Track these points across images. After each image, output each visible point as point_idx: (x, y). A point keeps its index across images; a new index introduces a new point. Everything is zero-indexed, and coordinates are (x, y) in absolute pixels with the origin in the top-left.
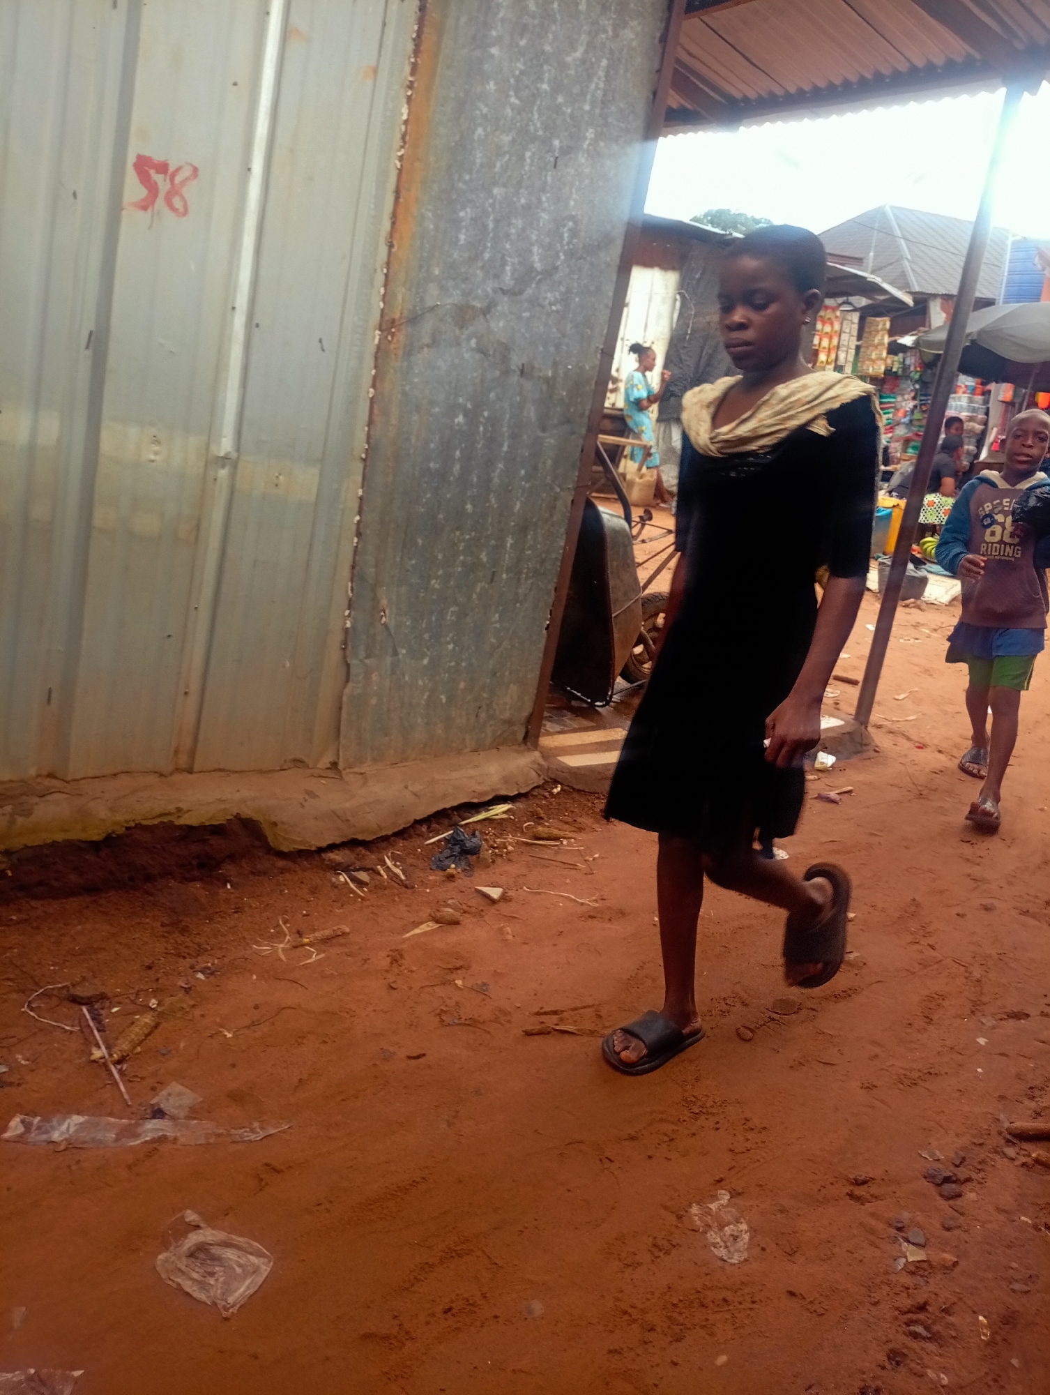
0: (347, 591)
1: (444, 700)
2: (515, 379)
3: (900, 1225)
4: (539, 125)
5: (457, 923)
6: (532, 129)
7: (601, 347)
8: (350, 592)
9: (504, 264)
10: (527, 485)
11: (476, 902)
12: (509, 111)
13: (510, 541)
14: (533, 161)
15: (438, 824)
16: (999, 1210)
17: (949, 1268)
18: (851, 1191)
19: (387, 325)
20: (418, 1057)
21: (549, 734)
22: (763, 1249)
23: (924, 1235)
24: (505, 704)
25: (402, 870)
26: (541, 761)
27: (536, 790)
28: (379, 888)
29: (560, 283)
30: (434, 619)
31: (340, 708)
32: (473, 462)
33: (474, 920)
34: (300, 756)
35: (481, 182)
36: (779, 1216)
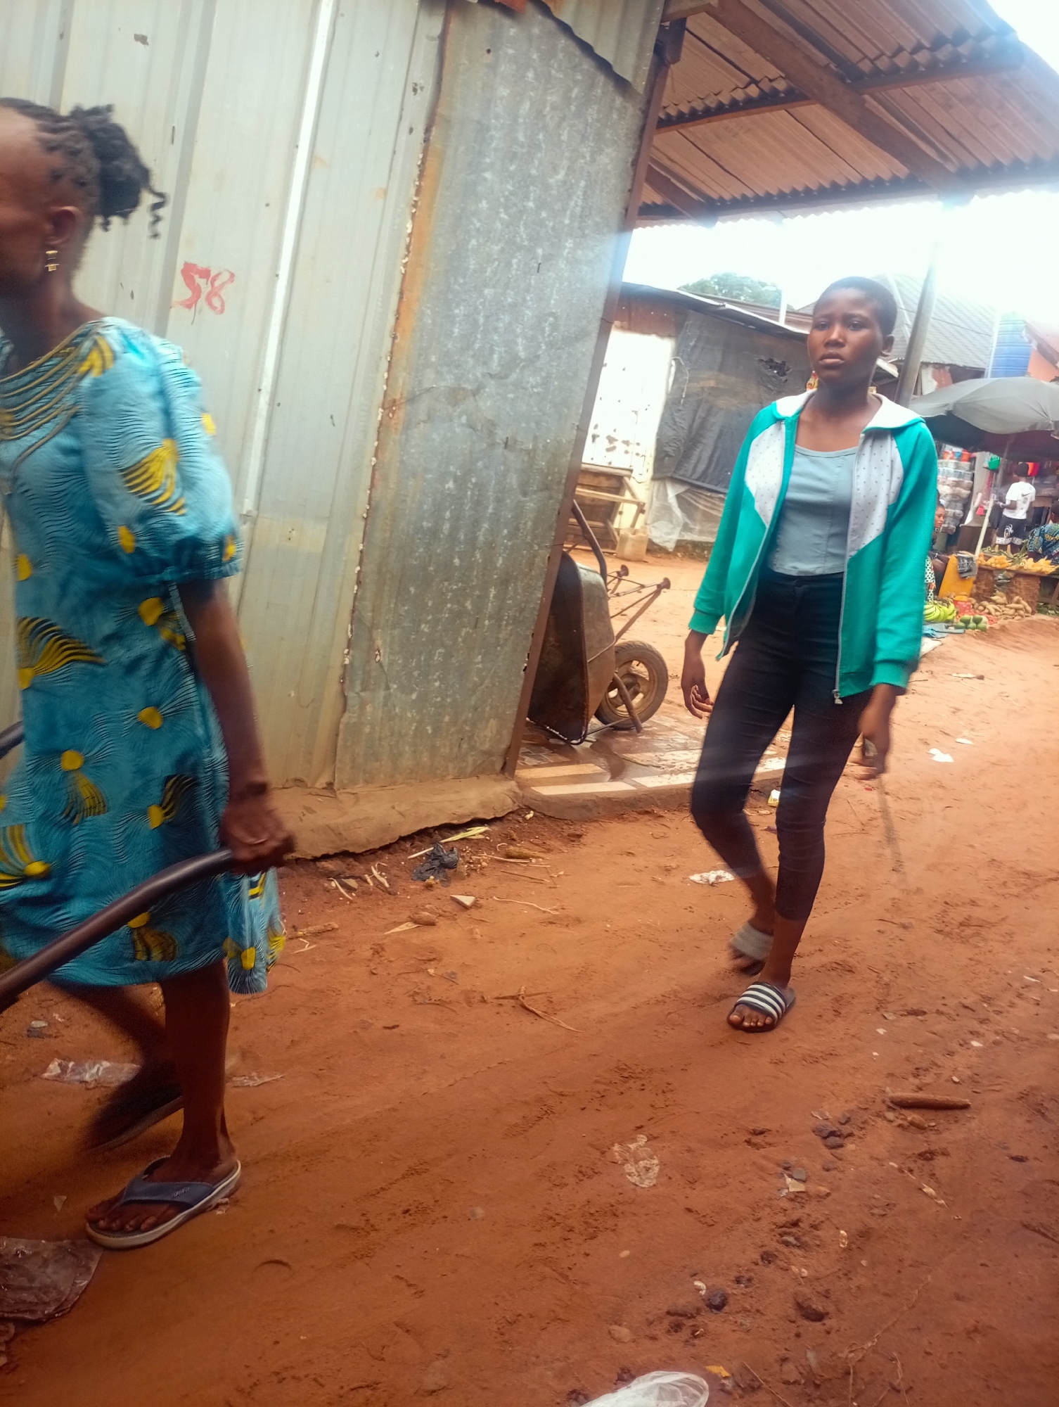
0: (347, 632)
1: (430, 732)
2: (499, 451)
3: (787, 1166)
4: (524, 236)
5: (432, 924)
6: (518, 240)
7: (577, 423)
8: (349, 633)
9: (492, 352)
10: (510, 543)
11: (450, 908)
12: (498, 225)
13: (493, 592)
14: (519, 266)
15: (421, 842)
16: (872, 1158)
17: (821, 1197)
18: (750, 1139)
19: (389, 405)
20: (393, 1027)
21: (526, 767)
22: (670, 1178)
23: (806, 1173)
24: (486, 737)
25: (387, 879)
26: (517, 790)
27: (511, 815)
28: (366, 893)
29: (542, 369)
30: (422, 659)
31: (337, 735)
32: (461, 522)
33: (449, 922)
34: (299, 776)
35: (473, 285)
36: (686, 1154)
